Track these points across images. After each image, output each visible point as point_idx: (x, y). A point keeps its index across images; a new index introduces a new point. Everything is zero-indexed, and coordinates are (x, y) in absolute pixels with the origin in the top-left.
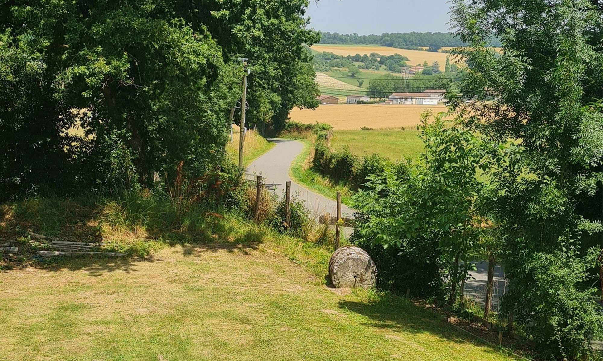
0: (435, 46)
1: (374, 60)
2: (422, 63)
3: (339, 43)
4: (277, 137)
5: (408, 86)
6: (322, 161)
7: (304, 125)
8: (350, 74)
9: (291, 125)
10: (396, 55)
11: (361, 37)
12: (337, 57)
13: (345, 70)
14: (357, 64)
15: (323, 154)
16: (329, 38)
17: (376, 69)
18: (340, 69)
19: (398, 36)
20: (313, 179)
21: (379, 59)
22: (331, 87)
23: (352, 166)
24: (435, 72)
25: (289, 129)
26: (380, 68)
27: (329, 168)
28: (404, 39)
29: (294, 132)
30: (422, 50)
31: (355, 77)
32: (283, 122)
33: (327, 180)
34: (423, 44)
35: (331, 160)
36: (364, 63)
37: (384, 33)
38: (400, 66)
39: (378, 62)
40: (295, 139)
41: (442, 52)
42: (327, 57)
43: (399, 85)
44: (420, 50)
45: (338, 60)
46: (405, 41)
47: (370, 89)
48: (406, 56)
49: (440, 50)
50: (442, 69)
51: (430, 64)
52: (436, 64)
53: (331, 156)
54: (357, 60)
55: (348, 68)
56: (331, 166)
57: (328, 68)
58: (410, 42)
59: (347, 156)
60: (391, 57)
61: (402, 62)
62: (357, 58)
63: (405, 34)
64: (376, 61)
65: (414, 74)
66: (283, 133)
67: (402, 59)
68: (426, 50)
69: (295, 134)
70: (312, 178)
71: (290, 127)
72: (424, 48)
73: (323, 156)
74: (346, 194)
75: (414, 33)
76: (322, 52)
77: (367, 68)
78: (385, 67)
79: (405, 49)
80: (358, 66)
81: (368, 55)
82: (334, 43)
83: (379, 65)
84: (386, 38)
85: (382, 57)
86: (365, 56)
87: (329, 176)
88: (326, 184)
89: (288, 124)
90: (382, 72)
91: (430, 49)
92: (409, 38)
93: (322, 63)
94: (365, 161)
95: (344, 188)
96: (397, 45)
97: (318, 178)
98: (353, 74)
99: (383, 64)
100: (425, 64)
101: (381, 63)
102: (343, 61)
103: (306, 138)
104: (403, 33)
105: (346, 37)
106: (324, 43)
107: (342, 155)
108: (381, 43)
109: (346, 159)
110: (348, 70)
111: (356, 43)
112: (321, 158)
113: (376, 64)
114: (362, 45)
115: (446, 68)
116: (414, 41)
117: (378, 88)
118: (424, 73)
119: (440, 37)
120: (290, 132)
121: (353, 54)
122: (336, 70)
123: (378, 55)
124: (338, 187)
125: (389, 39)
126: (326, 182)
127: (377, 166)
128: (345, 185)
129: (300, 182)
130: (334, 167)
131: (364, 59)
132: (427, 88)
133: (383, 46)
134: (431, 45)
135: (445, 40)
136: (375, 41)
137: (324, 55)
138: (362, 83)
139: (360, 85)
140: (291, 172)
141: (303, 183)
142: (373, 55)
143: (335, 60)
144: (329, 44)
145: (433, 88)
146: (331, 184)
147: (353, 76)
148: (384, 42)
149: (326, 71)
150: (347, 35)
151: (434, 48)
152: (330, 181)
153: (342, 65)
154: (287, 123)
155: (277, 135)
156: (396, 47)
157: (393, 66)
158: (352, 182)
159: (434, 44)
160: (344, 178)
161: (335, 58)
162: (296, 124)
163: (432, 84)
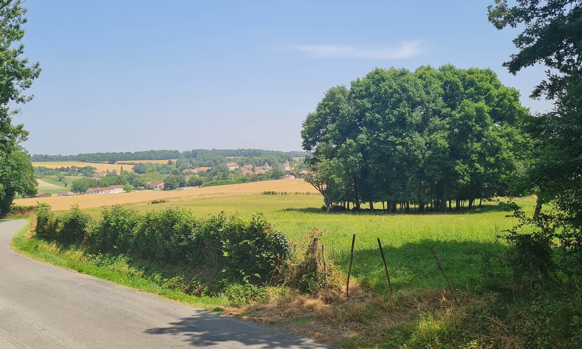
0: (112, 160)
1: (74, 170)
2: (106, 171)
3: (49, 161)
4: (3, 219)
5: (98, 184)
6: (46, 227)
7: (26, 207)
8: (58, 179)
9: (15, 208)
10: (88, 166)
11: (64, 156)
12: (48, 169)
13: (54, 177)
14: (62, 173)
15: (46, 219)
16: (42, 158)
17: (76, 176)
18: (51, 176)
19: (88, 155)
20: (37, 247)
21: (77, 170)
22: (45, 188)
23: (85, 227)
24: (115, 175)
25: (13, 211)
26: (78, 175)
27: (56, 233)
28: (92, 157)
29: (18, 213)
30: (105, 163)
31: (62, 181)
32: (9, 207)
33: (54, 246)
34: (105, 160)
35: (56, 224)
36: (67, 172)
37: (79, 153)
38: (92, 173)
39: (77, 171)
40: (19, 218)
41: (117, 164)
42: (41, 170)
43: (92, 184)
44: (103, 163)
45: (49, 171)
46: (93, 158)
47: (73, 187)
48: (94, 167)
49: (116, 163)
50: (119, 174)
51: (111, 171)
52: (115, 171)
53: (57, 220)
54: (62, 171)
55: (57, 175)
56: (58, 230)
57: (42, 176)
58: (96, 159)
59: (78, 216)
60: (85, 168)
61: (92, 171)
62: (62, 169)
63: (93, 154)
64: (75, 170)
65: (101, 177)
66: (9, 215)
67: (93, 169)
68: (107, 163)
69: (20, 214)
70: (35, 246)
71: (15, 209)
72: (106, 162)
73: (47, 222)
74: (80, 259)
75: (99, 153)
76: (38, 166)
77: (70, 175)
78: (81, 174)
79: (93, 163)
80: (64, 174)
81: (70, 167)
82: (46, 161)
83: (78, 173)
84: (81, 157)
85: (79, 168)
86: (68, 168)
87: (55, 241)
88: (53, 250)
89: (13, 207)
90: (80, 177)
91: (109, 162)
92: (96, 156)
93: (38, 173)
94: (105, 218)
95: (77, 252)
96: (88, 161)
97: (43, 245)
98: (60, 179)
99: (80, 172)
100: (108, 171)
101: (79, 171)
102: (53, 171)
103: (29, 216)
104: (91, 153)
105: (54, 157)
106: (39, 161)
107: (70, 216)
108: (78, 160)
109: (77, 220)
110: (56, 177)
111: (61, 161)
112: (45, 225)
113: (76, 172)
114: (65, 162)
115: (121, 173)
116: (99, 158)
117: (78, 186)
118: (107, 175)
119: (116, 155)
120: (14, 213)
121: (59, 167)
122: (48, 177)
123: (76, 167)
124: (68, 253)
125: (83, 157)
126: (52, 248)
127: (124, 220)
128: (77, 248)
129: (22, 251)
130: (61, 231)
131: (67, 170)
132: (111, 185)
133: (79, 161)
134: (110, 160)
135: (118, 157)
136: (73, 159)
137: (39, 168)
138: (67, 185)
139: (66, 186)
140: (12, 242)
141: (25, 251)
142: (73, 167)
143: (47, 171)
144: (42, 161)
145: (115, 184)
146: (58, 250)
147: (60, 180)
148: (80, 159)
149: (41, 178)
150: (55, 156)
151: (112, 162)
152: (58, 247)
153: (52, 174)
154: (11, 207)
155: (3, 217)
156: (87, 162)
157: (87, 173)
158: (86, 244)
159: (112, 159)
160: (76, 240)
161: (47, 170)
162: (19, 207)
163: (114, 182)
